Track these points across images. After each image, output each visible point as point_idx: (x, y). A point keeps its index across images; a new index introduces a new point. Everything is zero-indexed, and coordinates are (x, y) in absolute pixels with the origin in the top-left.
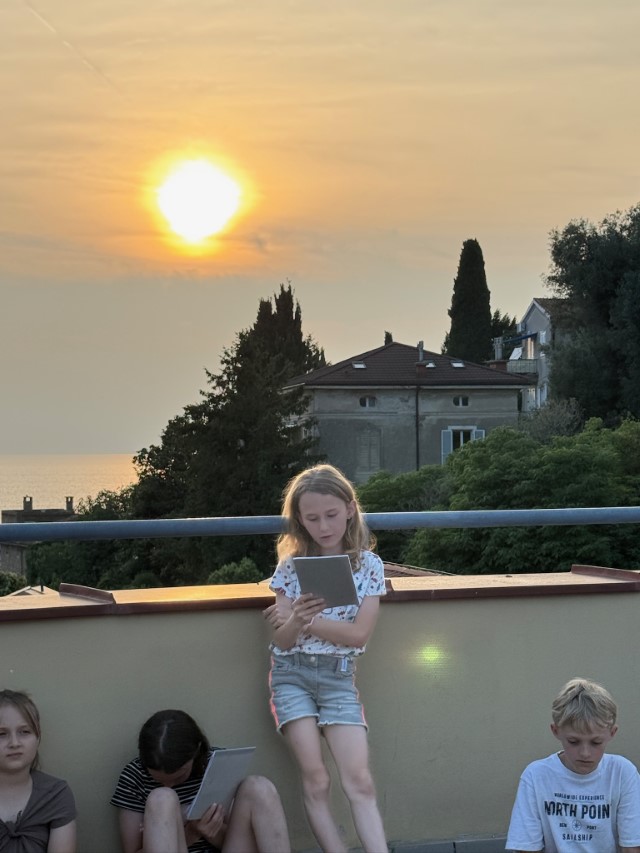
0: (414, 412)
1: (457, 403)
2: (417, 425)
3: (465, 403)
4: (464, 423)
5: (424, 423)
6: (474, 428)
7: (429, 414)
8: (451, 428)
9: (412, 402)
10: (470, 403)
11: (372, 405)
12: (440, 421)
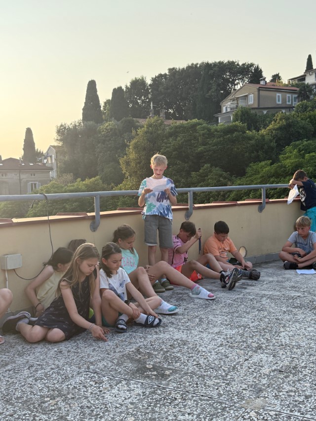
0: (19, 178)
1: (32, 175)
2: (20, 182)
3: (34, 175)
4: (34, 181)
5: (22, 181)
6: (37, 182)
7: (23, 179)
8: (30, 183)
9: (18, 175)
10: (36, 175)
11: (5, 176)
12: (27, 181)
